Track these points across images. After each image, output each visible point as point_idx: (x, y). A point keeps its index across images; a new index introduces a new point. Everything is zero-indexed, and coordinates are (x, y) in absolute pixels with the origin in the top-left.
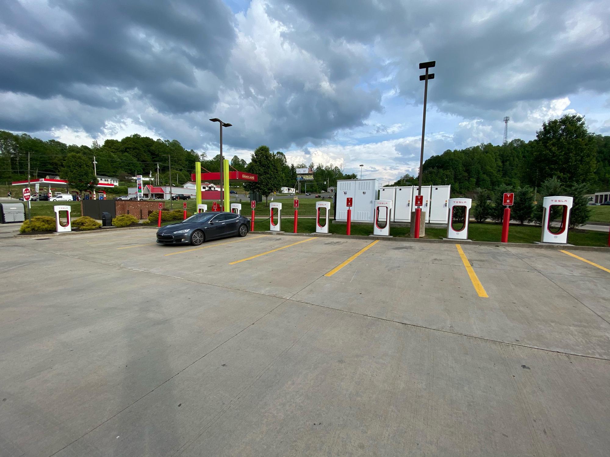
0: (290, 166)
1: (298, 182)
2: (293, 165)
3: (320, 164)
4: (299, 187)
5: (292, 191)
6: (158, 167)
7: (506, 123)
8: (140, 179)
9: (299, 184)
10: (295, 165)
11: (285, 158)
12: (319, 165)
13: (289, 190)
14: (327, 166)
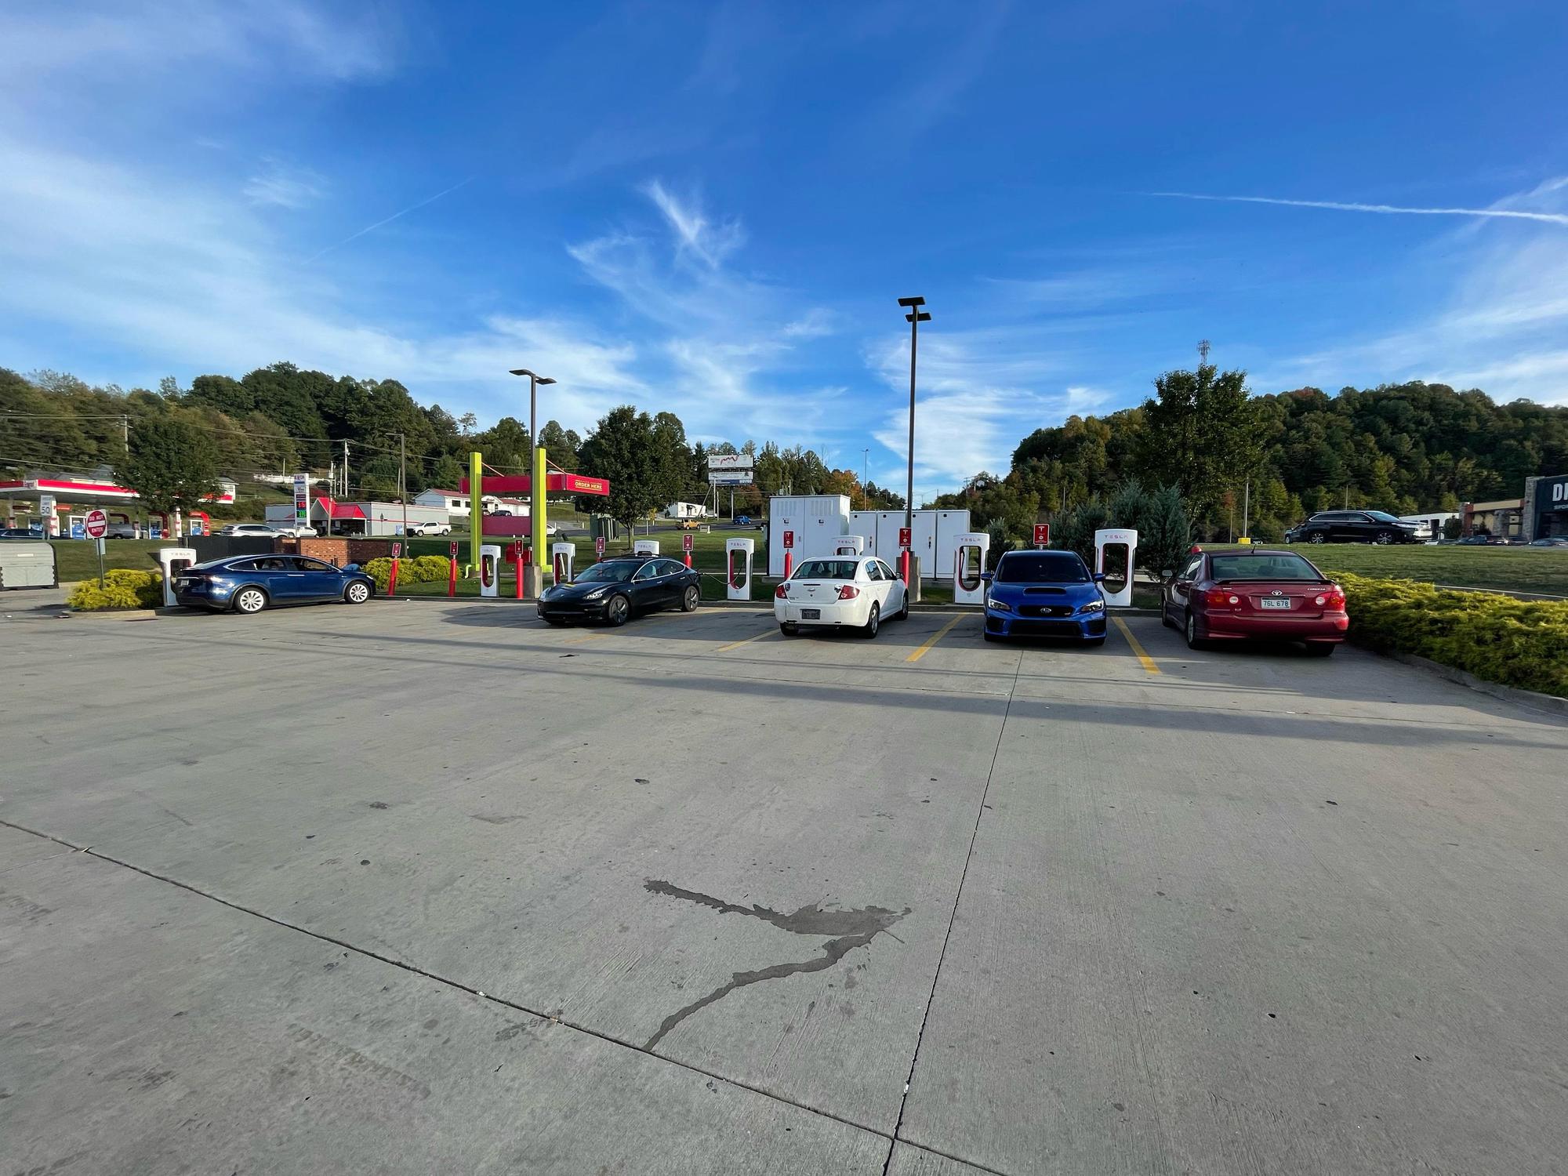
0: (693, 447)
1: (712, 488)
2: (699, 446)
3: (770, 444)
4: (716, 501)
5: (698, 511)
6: (347, 450)
7: (1203, 354)
8: (303, 482)
9: (716, 494)
10: (705, 448)
11: (681, 429)
12: (768, 447)
13: (689, 508)
14: (786, 451)
